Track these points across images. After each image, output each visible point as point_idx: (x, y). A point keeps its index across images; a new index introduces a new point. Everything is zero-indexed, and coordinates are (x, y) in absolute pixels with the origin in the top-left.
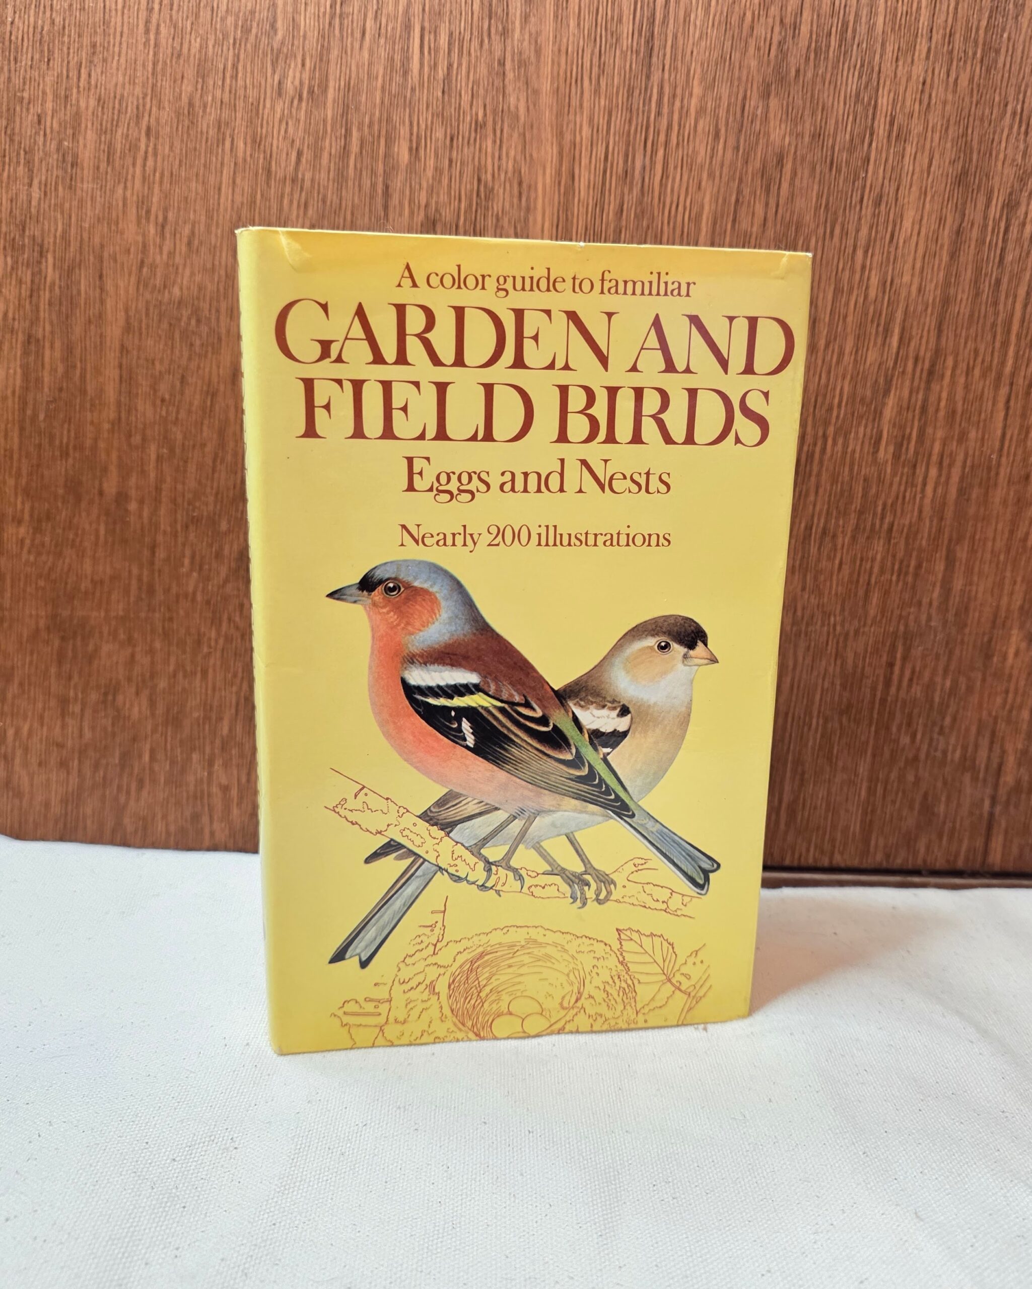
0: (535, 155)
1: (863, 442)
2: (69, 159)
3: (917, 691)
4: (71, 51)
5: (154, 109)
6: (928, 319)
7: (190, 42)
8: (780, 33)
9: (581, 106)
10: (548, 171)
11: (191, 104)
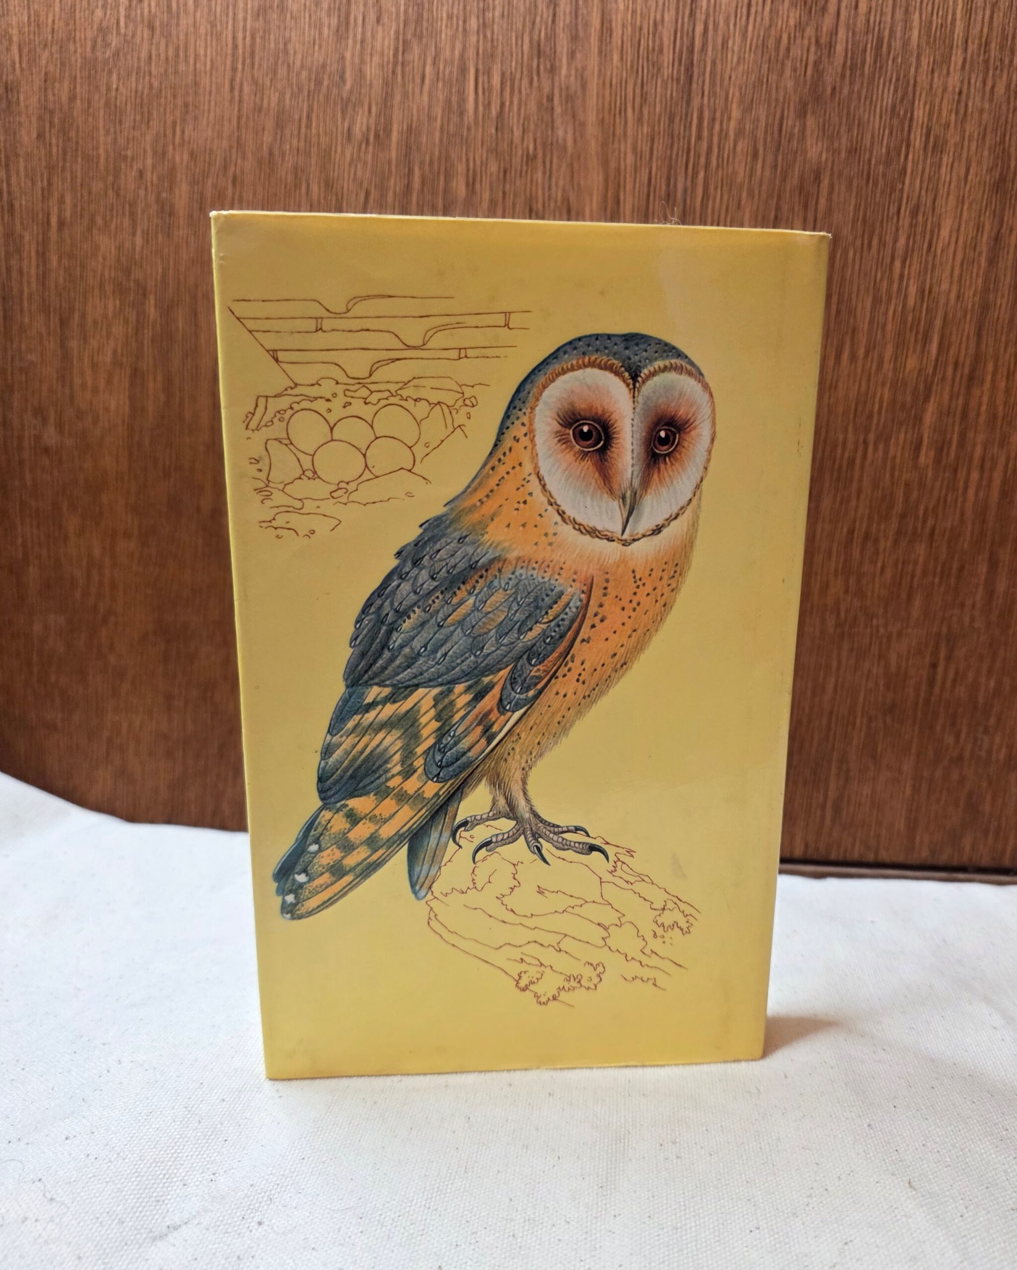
0: (582, 183)
1: (903, 448)
2: (167, 209)
3: (961, 692)
4: (168, 112)
5: (239, 161)
6: (967, 325)
7: (270, 97)
8: (816, 53)
9: (625, 135)
10: (595, 197)
11: (271, 153)
